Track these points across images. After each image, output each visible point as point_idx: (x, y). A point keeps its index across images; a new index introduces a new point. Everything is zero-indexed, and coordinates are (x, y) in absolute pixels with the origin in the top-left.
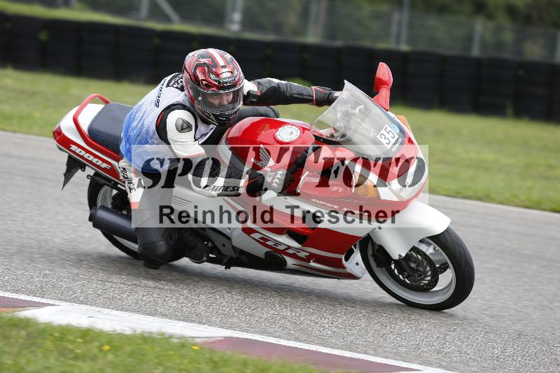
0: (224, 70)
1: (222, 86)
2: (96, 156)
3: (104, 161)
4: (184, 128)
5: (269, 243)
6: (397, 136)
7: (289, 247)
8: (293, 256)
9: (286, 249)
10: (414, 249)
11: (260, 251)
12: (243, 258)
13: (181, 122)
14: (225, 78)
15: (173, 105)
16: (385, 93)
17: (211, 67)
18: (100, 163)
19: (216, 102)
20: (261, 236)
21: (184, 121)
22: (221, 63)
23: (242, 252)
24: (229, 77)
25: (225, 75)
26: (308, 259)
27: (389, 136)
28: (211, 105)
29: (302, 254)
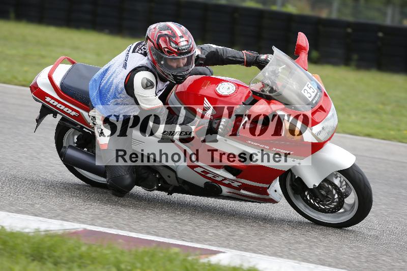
0: (182, 39)
1: (180, 53)
2: (66, 106)
3: (73, 110)
4: (148, 85)
5: (209, 175)
6: (316, 91)
7: (225, 179)
8: (229, 186)
9: (223, 180)
10: (326, 180)
11: (201, 181)
12: (186, 187)
13: (146, 81)
14: (183, 46)
15: (139, 67)
16: (304, 56)
17: (172, 37)
18: (70, 111)
19: (175, 65)
20: (203, 170)
21: (148, 80)
22: (179, 34)
23: (185, 182)
24: (186, 45)
25: (183, 43)
26: (239, 188)
27: (311, 91)
28: (171, 68)
29: (236, 184)
